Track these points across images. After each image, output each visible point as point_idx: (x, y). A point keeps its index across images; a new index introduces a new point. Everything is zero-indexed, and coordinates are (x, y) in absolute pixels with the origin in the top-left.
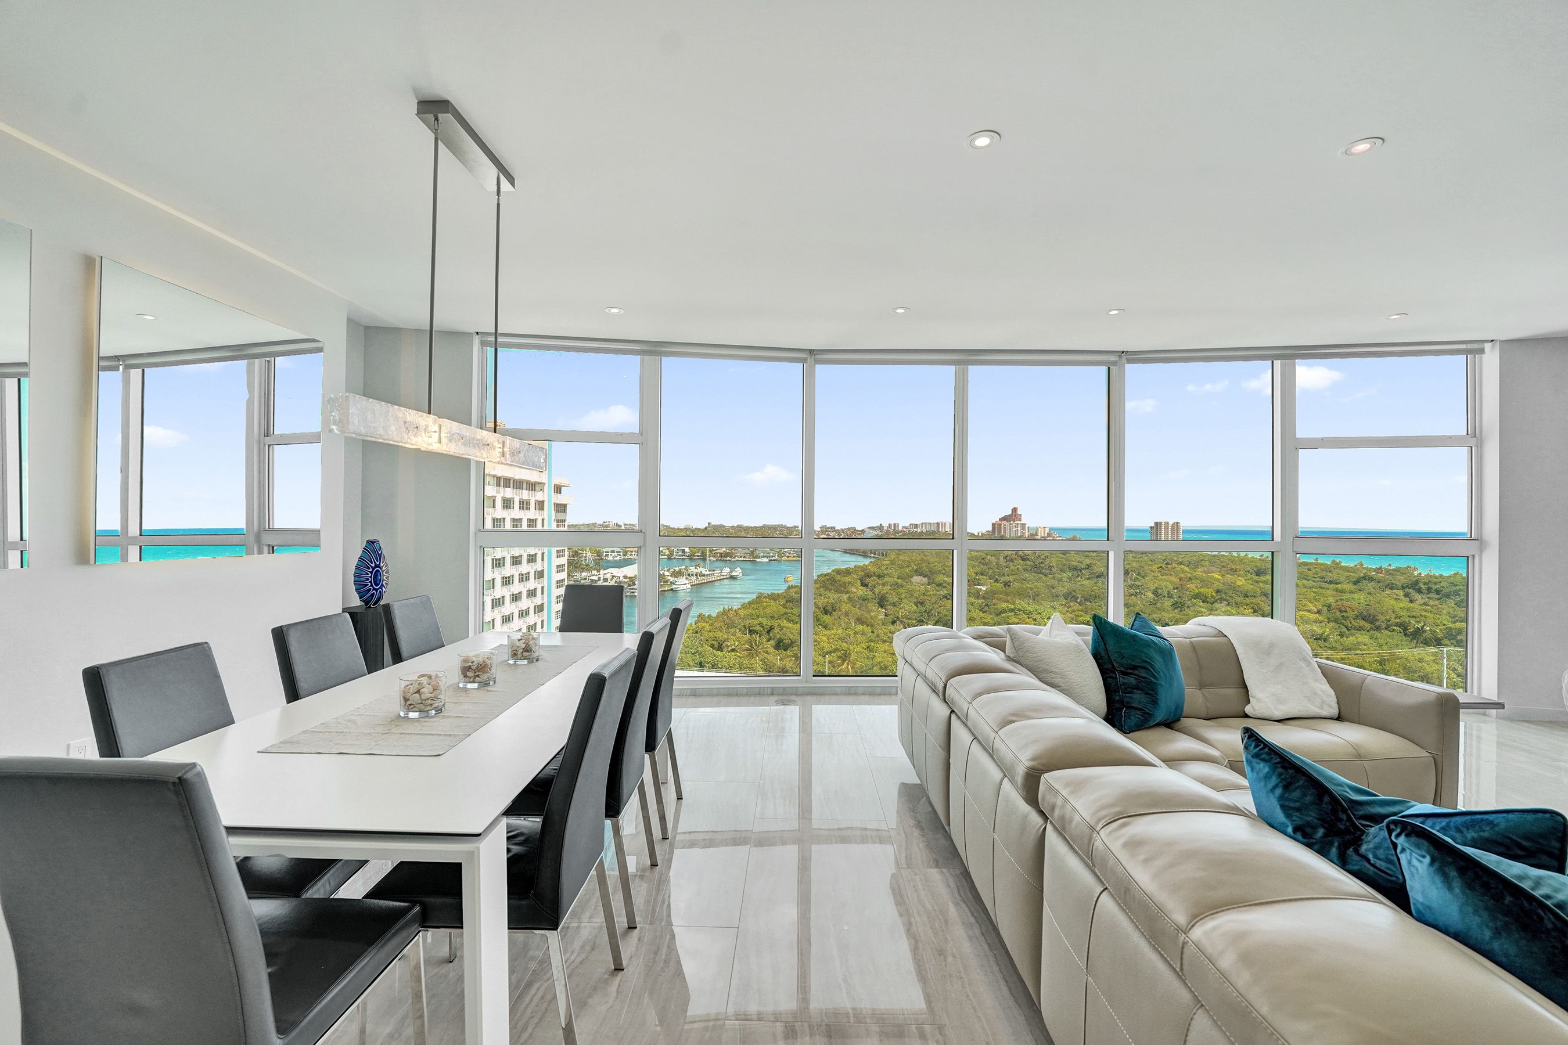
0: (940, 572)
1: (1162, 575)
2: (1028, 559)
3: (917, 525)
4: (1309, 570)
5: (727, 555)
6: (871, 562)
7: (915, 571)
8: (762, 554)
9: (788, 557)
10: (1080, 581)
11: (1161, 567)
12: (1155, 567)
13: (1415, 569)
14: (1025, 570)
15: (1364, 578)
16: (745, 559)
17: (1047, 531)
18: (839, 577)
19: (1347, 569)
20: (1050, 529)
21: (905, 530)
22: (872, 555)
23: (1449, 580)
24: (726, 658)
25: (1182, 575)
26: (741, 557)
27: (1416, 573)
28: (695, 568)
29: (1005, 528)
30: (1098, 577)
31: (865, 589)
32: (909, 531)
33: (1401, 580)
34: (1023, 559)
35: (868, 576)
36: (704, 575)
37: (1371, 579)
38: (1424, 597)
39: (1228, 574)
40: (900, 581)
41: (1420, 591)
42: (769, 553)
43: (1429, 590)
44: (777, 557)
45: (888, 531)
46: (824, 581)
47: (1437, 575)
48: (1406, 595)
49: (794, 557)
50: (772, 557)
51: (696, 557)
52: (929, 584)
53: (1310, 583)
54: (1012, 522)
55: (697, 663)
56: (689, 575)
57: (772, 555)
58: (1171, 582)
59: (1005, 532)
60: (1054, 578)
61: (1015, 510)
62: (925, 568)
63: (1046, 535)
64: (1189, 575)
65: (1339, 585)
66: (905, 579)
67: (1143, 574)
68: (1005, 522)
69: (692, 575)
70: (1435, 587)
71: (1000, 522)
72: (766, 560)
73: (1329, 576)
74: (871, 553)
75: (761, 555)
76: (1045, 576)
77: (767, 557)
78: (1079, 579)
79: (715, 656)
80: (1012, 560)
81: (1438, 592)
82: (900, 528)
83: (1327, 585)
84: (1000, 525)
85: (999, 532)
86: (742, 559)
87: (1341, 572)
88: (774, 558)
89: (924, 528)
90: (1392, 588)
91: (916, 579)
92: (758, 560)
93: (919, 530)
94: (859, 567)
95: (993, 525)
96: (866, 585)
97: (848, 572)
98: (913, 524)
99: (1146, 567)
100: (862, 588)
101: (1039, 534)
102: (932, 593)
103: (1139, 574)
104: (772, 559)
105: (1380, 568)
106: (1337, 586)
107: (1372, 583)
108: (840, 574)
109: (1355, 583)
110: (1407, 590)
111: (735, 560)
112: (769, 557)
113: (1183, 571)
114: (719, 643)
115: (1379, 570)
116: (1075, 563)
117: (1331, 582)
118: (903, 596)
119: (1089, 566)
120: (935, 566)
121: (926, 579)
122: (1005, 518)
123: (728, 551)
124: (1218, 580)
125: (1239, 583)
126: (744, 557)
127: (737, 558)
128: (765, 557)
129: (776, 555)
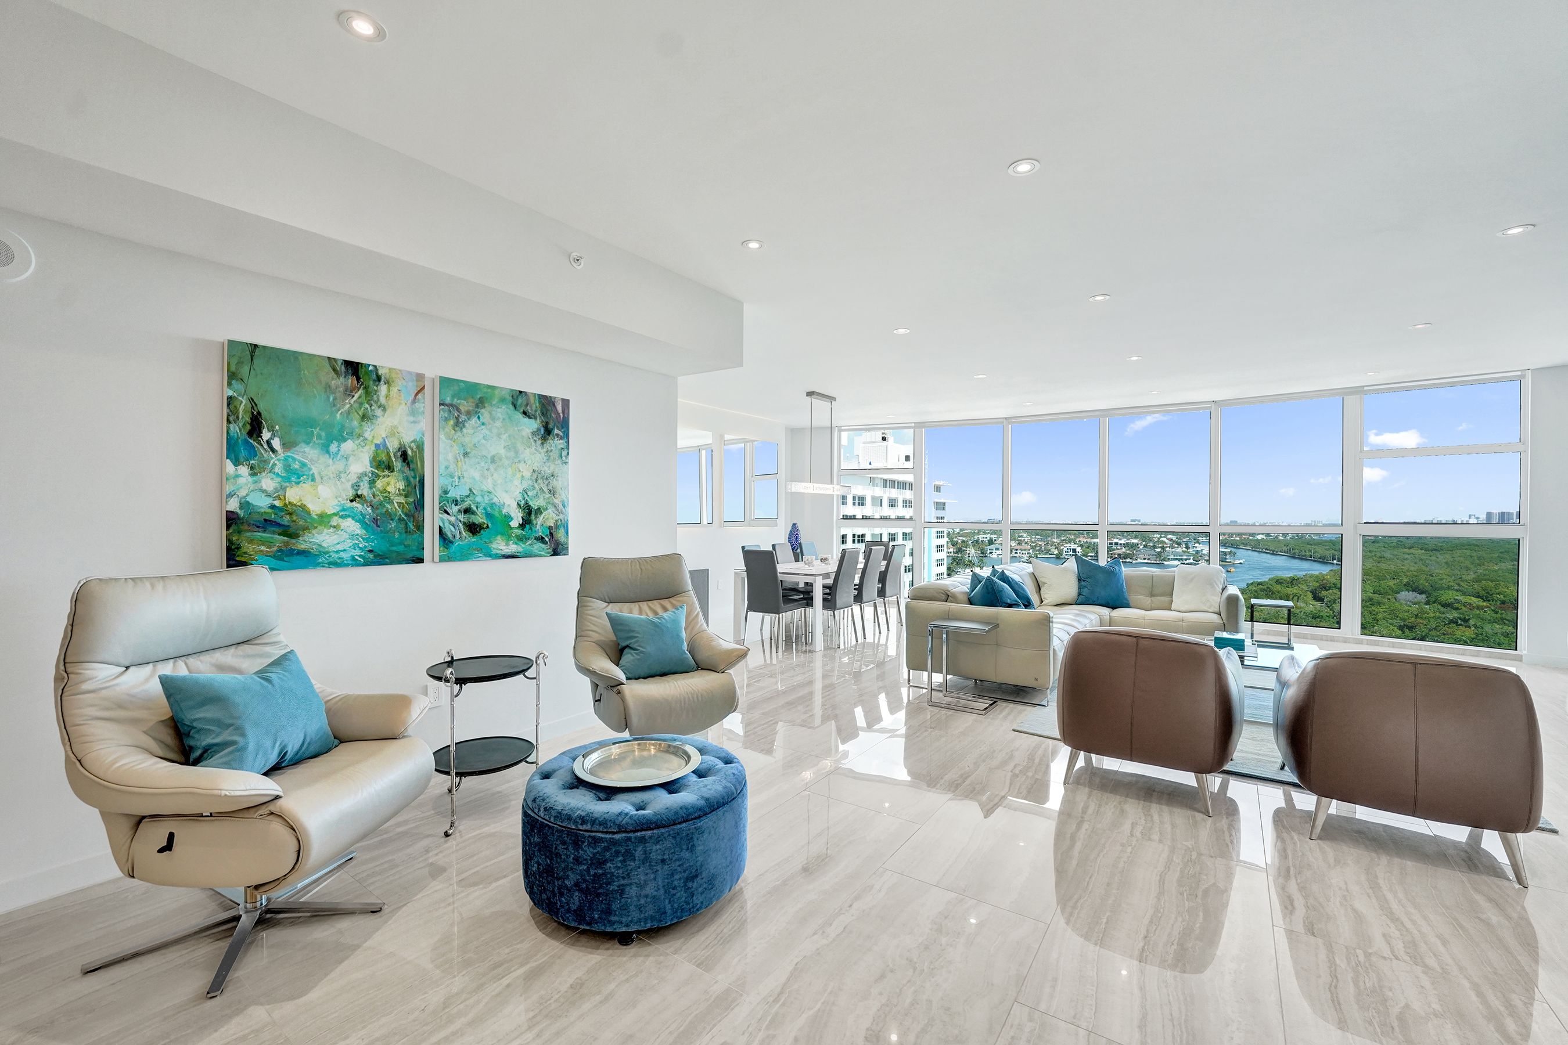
0: (1449, 588)
6: (1331, 570)
7: (1405, 585)
8: (1172, 557)
16: (1149, 561)
18: (1279, 587)
22: (1335, 562)
26: (1144, 559)
31: (1319, 604)
35: (1325, 588)
40: (1376, 597)
42: (1181, 556)
44: (1191, 561)
46: (1256, 592)
50: (1186, 560)
52: (1427, 603)
57: (1185, 557)
62: (1422, 582)
66: (1386, 593)
75: (1170, 557)
77: (1179, 560)
86: (1146, 561)
88: (1187, 562)
91: (1405, 595)
92: (1165, 563)
94: (1311, 576)
96: (1321, 600)
97: (1293, 581)
100: (1315, 603)
102: (1432, 615)
104: (1186, 562)
108: (1281, 583)
111: (1137, 562)
112: (1182, 559)
118: (1380, 616)
120: (1441, 579)
121: (1424, 596)
123: (1128, 552)
126: (1148, 559)
127: (1139, 560)
128: (1177, 559)
129: (1192, 558)
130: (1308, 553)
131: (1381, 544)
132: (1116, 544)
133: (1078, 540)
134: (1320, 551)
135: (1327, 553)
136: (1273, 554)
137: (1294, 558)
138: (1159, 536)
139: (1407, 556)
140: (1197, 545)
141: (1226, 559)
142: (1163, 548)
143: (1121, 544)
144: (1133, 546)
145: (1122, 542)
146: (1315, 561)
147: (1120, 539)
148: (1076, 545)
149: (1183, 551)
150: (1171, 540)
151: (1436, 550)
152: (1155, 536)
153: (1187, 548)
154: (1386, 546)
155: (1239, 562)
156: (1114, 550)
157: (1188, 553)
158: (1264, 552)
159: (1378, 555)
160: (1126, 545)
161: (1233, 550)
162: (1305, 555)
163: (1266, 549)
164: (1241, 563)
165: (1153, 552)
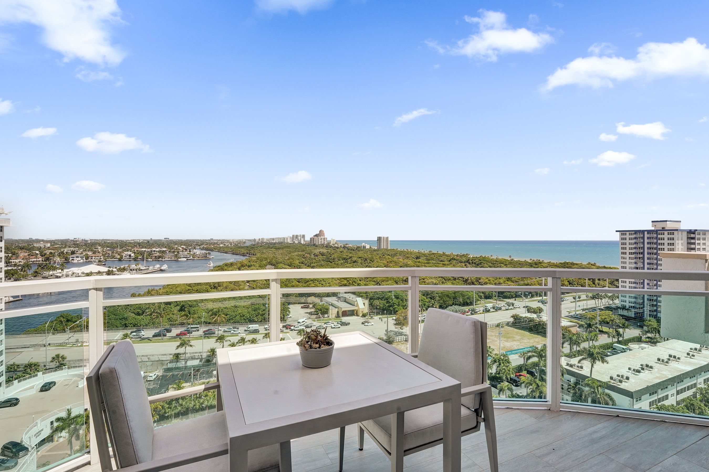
0: (282, 263)
1: (380, 260)
2: (325, 255)
3: (273, 239)
4: (434, 256)
5: (159, 257)
6: (246, 259)
7: (269, 263)
8: (183, 256)
9: (198, 257)
10: (346, 265)
11: (380, 257)
12: (378, 257)
13: (469, 255)
14: (323, 260)
15: (452, 259)
16: (171, 259)
17: (335, 241)
18: (226, 267)
19: (447, 256)
20: (336, 241)
21: (267, 241)
22: (248, 255)
23: (479, 259)
24: (143, 320)
25: (388, 260)
26: (169, 258)
27: (469, 256)
28: (136, 266)
29: (316, 240)
30: (354, 262)
32: (269, 242)
33: (464, 259)
34: (322, 255)
35: (243, 266)
36: (142, 270)
37: (455, 259)
38: (471, 265)
39: (405, 259)
41: (469, 263)
42: (187, 256)
43: (472, 262)
44: (191, 258)
45: (258, 242)
46: (217, 269)
47: (475, 257)
48: (465, 265)
49: (202, 257)
50: (189, 257)
51: (139, 259)
53: (434, 262)
54: (319, 237)
55: (123, 325)
56: (131, 270)
57: (189, 256)
58: (384, 264)
59: (316, 242)
60: (335, 264)
61: (320, 231)
62: (274, 261)
63: (335, 243)
64: (391, 260)
65: (444, 262)
66: (263, 267)
67: (372, 261)
68: (316, 237)
69: (133, 270)
70: (474, 262)
71: (314, 237)
72: (185, 259)
73: (442, 258)
74: (247, 254)
75: (181, 257)
76: (331, 263)
78: (346, 263)
79: (135, 319)
80: (317, 256)
81: (475, 263)
82: (265, 241)
83: (439, 262)
84: (314, 239)
85: (313, 242)
86: (170, 259)
87: (445, 257)
89: (277, 240)
90: (461, 263)
91: (269, 267)
92: (179, 260)
93: (275, 242)
94: (238, 261)
95: (311, 238)
97: (232, 264)
98: (271, 239)
99: (374, 257)
101: (331, 243)
103: (371, 260)
104: (189, 259)
105: (458, 255)
106: (443, 262)
107: (455, 261)
109: (449, 261)
110: (466, 263)
111: (165, 260)
112: (187, 257)
113: (389, 258)
114: (143, 311)
115: (457, 255)
116: (345, 256)
117: (441, 261)
119: (350, 257)
120: (279, 260)
121: (274, 266)
122: (316, 235)
123: (160, 255)
124: (401, 262)
125: (409, 263)
126: (171, 258)
127: (166, 259)
128: (184, 257)
129: (192, 256)
130: (239, 252)
131: (263, 247)
132: (154, 251)
133: (133, 249)
134: (243, 251)
135: (245, 252)
136: (226, 253)
137: (234, 254)
138: (177, 246)
139: (270, 252)
140: (194, 250)
141: (206, 256)
142: (178, 252)
143: (157, 251)
144: (163, 252)
145: (158, 250)
146: (241, 255)
147: (157, 248)
148: (131, 253)
149: (188, 253)
150: (183, 248)
151: (278, 249)
152: (175, 246)
153: (190, 251)
154: (264, 248)
155: (212, 257)
156: (153, 254)
157: (190, 254)
158: (223, 252)
159: (262, 251)
160: (159, 251)
161: (210, 252)
162: (238, 253)
163: (224, 251)
164: (213, 258)
165: (173, 255)
